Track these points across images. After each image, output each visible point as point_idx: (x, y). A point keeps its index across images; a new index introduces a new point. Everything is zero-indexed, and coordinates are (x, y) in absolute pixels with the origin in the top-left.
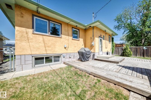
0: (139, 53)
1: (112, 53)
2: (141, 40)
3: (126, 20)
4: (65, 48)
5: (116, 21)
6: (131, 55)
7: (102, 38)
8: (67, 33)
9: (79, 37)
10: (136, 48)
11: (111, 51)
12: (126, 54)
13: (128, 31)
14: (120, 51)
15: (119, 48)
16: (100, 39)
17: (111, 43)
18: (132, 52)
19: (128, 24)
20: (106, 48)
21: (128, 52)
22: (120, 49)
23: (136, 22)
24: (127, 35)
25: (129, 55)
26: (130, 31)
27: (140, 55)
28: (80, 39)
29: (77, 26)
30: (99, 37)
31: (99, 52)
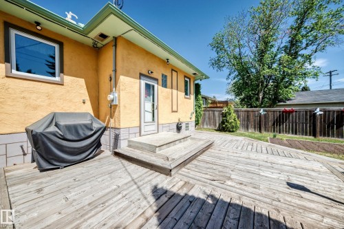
0: (253, 123)
1: (196, 124)
2: (258, 94)
3: (232, 48)
5: (215, 49)
6: (236, 127)
7: (157, 80)
10: (248, 112)
11: (194, 119)
12: (226, 125)
13: (236, 73)
14: (217, 119)
15: (214, 111)
16: (143, 82)
17: (193, 97)
18: (238, 122)
19: (235, 58)
20: (173, 112)
21: (230, 121)
22: (217, 113)
23: (249, 53)
24: (235, 81)
25: (233, 127)
26: (240, 74)
27: (255, 128)
28: (67, 79)
29: (38, 24)
30: (142, 77)
31: (143, 124)
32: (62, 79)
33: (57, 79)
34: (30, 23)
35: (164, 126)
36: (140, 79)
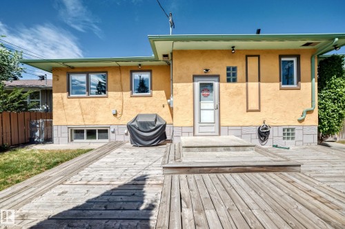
4: (115, 115)
7: (217, 76)
8: (118, 86)
9: (151, 89)
17: (308, 85)
28: (154, 92)
29: (140, 65)
30: (196, 79)
31: (197, 125)
32: (152, 94)
33: (149, 94)
34: (135, 66)
35: (229, 128)
36: (194, 81)
